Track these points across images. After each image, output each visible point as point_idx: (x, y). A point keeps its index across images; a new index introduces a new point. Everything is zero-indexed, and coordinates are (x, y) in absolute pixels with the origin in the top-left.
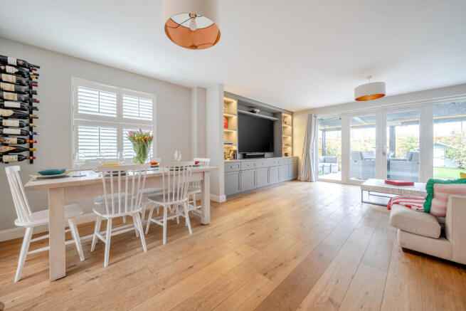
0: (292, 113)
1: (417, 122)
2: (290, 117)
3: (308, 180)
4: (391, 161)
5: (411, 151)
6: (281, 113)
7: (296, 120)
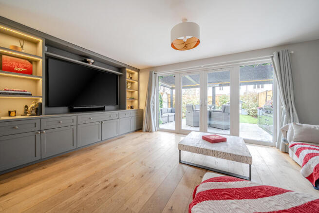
0: (138, 71)
1: (228, 85)
2: (136, 73)
3: (149, 131)
4: (212, 112)
5: (225, 104)
6: (125, 68)
7: (142, 76)
